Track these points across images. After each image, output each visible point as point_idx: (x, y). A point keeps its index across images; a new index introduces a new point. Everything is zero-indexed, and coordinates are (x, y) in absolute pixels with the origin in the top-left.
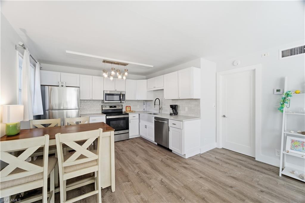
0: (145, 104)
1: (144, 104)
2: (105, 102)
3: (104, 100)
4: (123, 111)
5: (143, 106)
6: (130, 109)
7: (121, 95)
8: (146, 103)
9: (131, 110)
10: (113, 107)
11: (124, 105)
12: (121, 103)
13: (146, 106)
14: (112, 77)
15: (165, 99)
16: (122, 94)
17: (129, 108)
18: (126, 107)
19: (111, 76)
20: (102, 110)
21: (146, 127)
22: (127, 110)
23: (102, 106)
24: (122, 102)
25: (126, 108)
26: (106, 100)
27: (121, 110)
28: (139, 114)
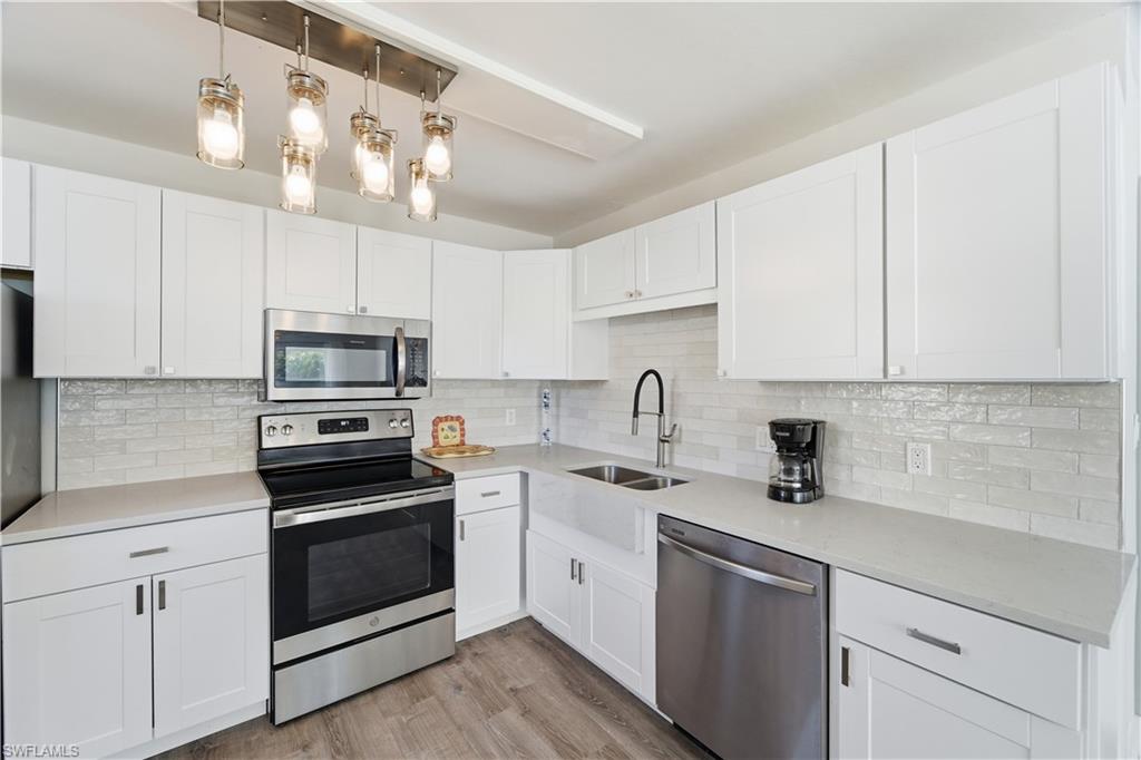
0: (551, 402)
1: (546, 406)
2: (276, 393)
3: (265, 380)
4: (415, 451)
5: (540, 416)
6: (458, 433)
7: (401, 348)
8: (558, 399)
9: (469, 441)
10: (346, 429)
11: (425, 408)
12: (398, 396)
13: (558, 416)
14: (299, 168)
15: (732, 375)
16: (406, 339)
17: (452, 429)
18: (435, 423)
19: (292, 158)
20: (260, 449)
21: (577, 571)
22: (442, 441)
23: (259, 418)
24: (408, 392)
25: (435, 431)
26: (282, 381)
27: (402, 444)
28: (525, 476)
